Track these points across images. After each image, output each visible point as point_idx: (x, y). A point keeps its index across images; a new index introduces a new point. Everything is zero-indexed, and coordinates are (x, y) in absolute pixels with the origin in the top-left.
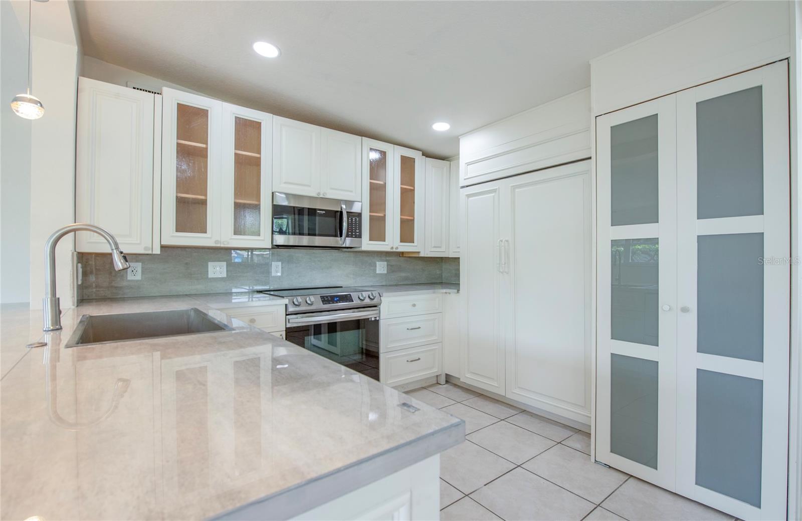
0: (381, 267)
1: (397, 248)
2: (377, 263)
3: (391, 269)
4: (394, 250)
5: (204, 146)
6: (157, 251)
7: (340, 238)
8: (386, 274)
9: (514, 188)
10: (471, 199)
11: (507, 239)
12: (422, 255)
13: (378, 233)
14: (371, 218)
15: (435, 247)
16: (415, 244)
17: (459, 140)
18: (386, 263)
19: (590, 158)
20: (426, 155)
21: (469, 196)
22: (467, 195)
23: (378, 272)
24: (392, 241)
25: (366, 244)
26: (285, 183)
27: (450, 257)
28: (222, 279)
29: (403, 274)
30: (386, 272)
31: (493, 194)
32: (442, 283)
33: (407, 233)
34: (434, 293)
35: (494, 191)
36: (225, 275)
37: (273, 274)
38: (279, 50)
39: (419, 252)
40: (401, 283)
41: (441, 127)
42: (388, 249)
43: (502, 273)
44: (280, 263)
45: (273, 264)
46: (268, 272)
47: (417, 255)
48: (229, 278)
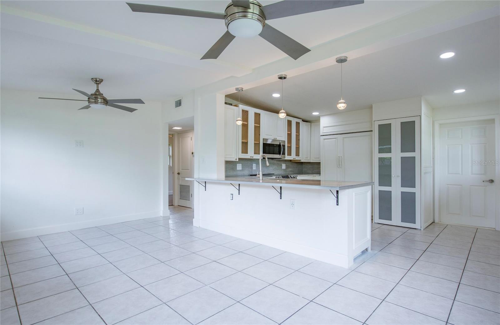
0: (284, 166)
1: (295, 159)
2: (283, 164)
3: (287, 167)
4: (292, 159)
5: (246, 123)
6: (238, 160)
7: (279, 155)
8: (285, 169)
9: (344, 138)
10: (325, 140)
11: (341, 156)
12: (302, 161)
13: (290, 154)
14: (288, 146)
15: (306, 158)
16: (300, 157)
17: (320, 118)
18: (285, 164)
19: (372, 131)
20: (304, 121)
22: (324, 139)
23: (283, 168)
24: (293, 157)
25: (287, 158)
26: (266, 135)
27: (311, 162)
28: (240, 170)
29: (290, 169)
30: (285, 168)
31: (335, 139)
32: (302, 173)
33: (297, 152)
35: (336, 138)
37: (253, 169)
38: (280, 95)
39: (300, 160)
41: (316, 114)
43: (339, 168)
44: (255, 164)
45: (254, 164)
46: (252, 168)
47: (299, 161)
48: (242, 170)
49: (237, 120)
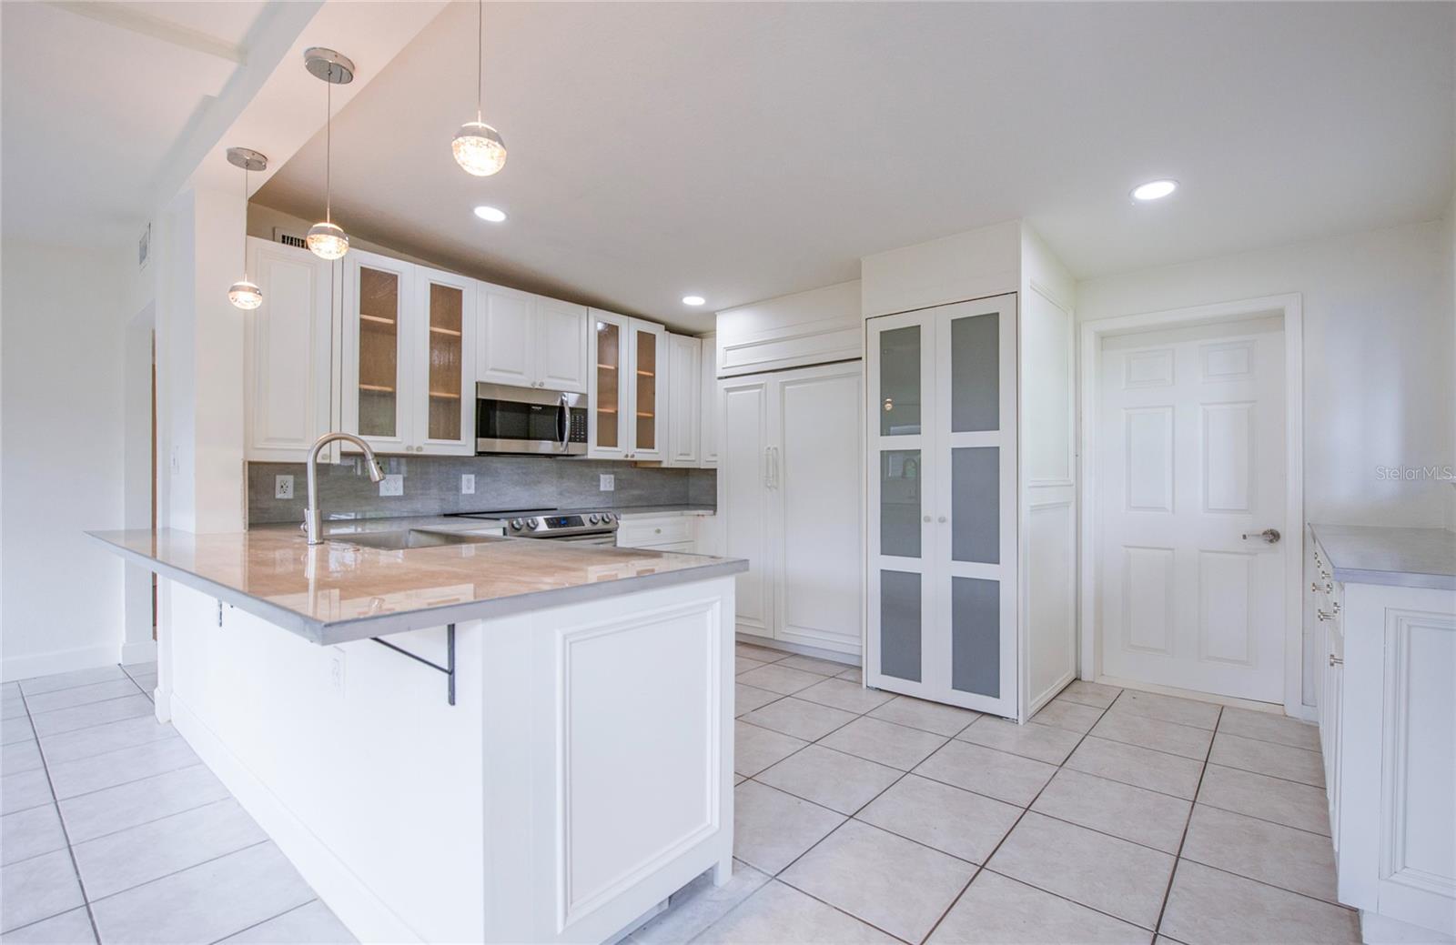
0: (607, 482)
1: (633, 456)
2: (602, 476)
3: (620, 485)
4: (629, 459)
5: (391, 322)
6: (336, 460)
7: (560, 443)
8: (613, 492)
9: (784, 384)
10: (730, 394)
11: (775, 446)
12: (664, 465)
13: (609, 438)
14: (600, 414)
15: (681, 455)
16: (656, 450)
17: (716, 316)
18: (612, 476)
19: (860, 359)
20: (671, 329)
21: (728, 390)
22: (726, 389)
23: (602, 489)
24: (626, 447)
25: (594, 451)
26: (493, 369)
27: (702, 467)
28: (396, 498)
29: (636, 492)
30: (612, 489)
31: (758, 390)
32: (688, 504)
33: (645, 436)
34: (682, 515)
35: (760, 386)
36: (400, 492)
37: (465, 491)
38: (506, 214)
39: (660, 462)
40: (634, 504)
41: (694, 301)
42: (620, 457)
43: (769, 488)
44: (473, 477)
45: (465, 477)
46: (458, 488)
47: (657, 466)
48: (407, 497)
49: (234, 289)
